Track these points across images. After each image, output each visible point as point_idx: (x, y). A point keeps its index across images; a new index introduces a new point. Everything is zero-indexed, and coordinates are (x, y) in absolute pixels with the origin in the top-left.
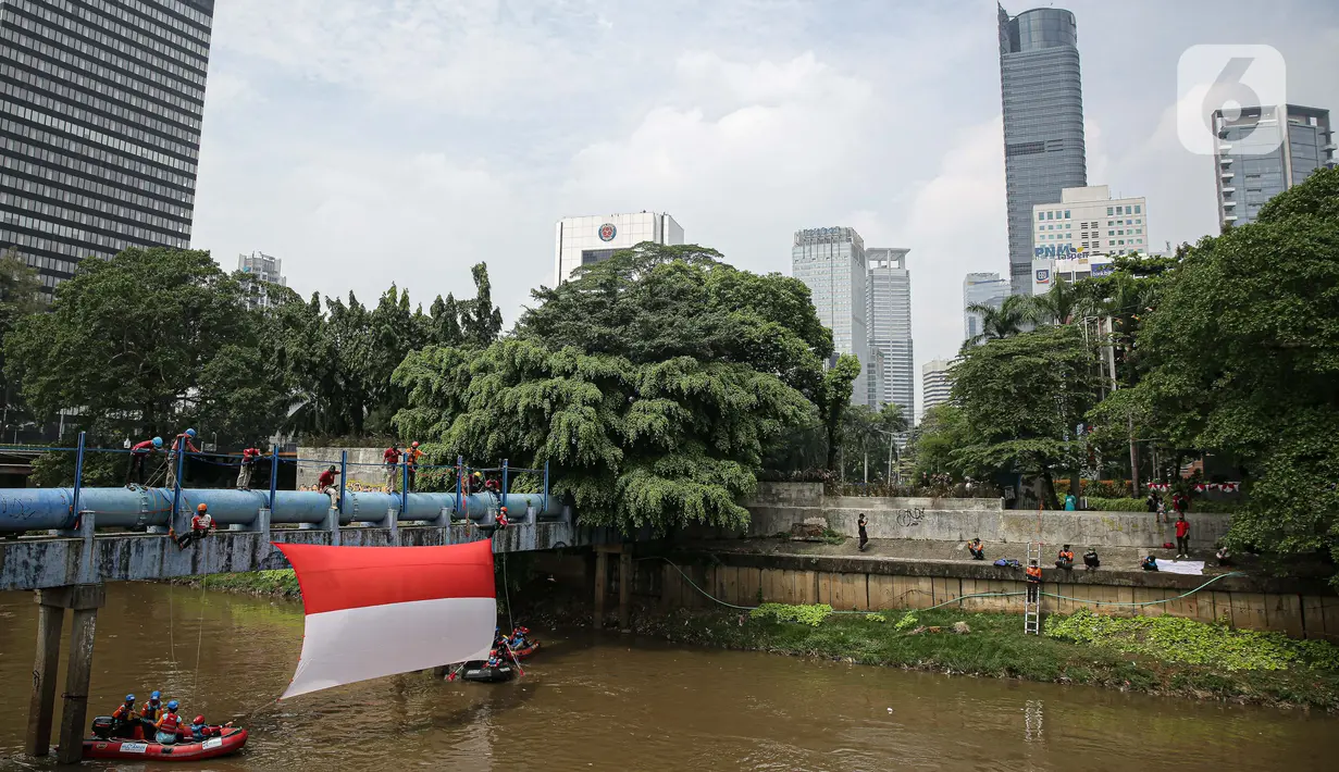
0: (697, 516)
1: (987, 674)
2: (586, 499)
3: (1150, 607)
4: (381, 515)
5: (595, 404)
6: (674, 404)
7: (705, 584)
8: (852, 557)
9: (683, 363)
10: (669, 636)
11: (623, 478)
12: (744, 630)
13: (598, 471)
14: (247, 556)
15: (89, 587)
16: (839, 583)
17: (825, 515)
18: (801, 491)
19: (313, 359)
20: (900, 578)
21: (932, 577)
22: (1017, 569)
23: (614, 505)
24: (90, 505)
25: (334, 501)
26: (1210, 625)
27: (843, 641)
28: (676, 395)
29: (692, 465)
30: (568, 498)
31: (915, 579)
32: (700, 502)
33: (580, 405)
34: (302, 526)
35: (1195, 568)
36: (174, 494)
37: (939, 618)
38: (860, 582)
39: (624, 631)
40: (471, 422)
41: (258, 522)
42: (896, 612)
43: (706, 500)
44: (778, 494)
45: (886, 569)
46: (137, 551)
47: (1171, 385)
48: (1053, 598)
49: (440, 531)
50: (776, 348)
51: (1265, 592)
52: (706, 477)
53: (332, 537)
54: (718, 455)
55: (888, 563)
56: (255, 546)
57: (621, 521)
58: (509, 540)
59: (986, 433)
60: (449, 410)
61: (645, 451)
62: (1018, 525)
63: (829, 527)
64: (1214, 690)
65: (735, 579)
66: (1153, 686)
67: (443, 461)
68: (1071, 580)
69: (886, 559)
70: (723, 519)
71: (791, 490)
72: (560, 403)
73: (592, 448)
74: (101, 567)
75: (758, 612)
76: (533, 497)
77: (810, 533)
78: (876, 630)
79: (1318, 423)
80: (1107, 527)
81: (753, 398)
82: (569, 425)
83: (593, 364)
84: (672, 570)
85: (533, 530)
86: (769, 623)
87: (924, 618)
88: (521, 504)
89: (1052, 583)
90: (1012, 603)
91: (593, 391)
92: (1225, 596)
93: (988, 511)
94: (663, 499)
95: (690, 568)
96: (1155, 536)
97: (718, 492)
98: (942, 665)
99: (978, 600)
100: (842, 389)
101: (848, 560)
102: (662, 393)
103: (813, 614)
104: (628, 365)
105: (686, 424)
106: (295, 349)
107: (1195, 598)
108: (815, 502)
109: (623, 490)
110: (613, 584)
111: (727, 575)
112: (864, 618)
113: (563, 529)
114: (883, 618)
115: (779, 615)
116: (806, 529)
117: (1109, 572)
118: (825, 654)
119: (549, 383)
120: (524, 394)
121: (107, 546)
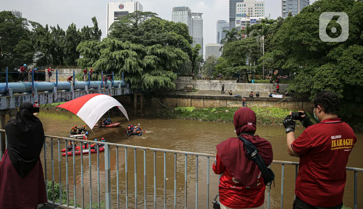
0: (162, 85)
2: (133, 81)
3: (270, 106)
4: (83, 87)
5: (135, 57)
6: (156, 57)
7: (162, 102)
8: (200, 95)
9: (158, 46)
10: (154, 116)
11: (143, 76)
12: (174, 113)
13: (136, 74)
14: (52, 99)
15: (13, 109)
16: (197, 101)
17: (192, 85)
18: (187, 79)
19: (49, 44)
20: (212, 100)
21: (220, 100)
22: (240, 97)
23: (141, 83)
24: (11, 87)
25: (72, 84)
26: (283, 109)
27: (198, 115)
28: (157, 54)
29: (160, 72)
30: (129, 82)
31: (215, 100)
32: (163, 82)
33: (132, 57)
34: (63, 91)
35: (280, 96)
36: (32, 83)
37: (221, 109)
38: (202, 101)
39: (142, 115)
40: (102, 62)
41: (54, 91)
42: (211, 108)
43: (165, 81)
44: (180, 79)
45: (209, 98)
46: (24, 99)
47: (278, 53)
48: (248, 104)
49: (98, 91)
50: (181, 41)
51: (295, 101)
52: (164, 75)
53: (72, 93)
54: (167, 70)
55: (209, 96)
56: (54, 96)
57: (142, 87)
58: (115, 93)
59: (232, 64)
60: (93, 58)
61: (149, 69)
62: (240, 87)
63: (194, 88)
65: (170, 101)
66: (271, 123)
68: (253, 100)
69: (209, 95)
70: (169, 86)
71: (184, 78)
72: (127, 56)
73: (135, 68)
74: (15, 104)
75: (176, 109)
76: (119, 81)
78: (206, 113)
79: (310, 63)
80: (261, 87)
81: (176, 55)
82: (130, 62)
83: (135, 46)
84: (154, 99)
85: (120, 90)
86: (180, 112)
87: (218, 109)
88: (117, 83)
89: (248, 100)
90: (239, 105)
91: (135, 53)
92: (287, 102)
93: (233, 83)
94: (154, 81)
95: (159, 98)
96: (272, 89)
97: (168, 79)
98: (223, 120)
99: (231, 105)
100: (197, 53)
101: (199, 96)
102: (153, 54)
103: (191, 109)
104: (143, 46)
105: (159, 62)
106: (43, 41)
107: (280, 103)
108: (190, 81)
109: (143, 79)
110: (138, 103)
111: (168, 100)
112: (203, 110)
113: (127, 90)
114: (208, 110)
115: (182, 109)
116: (188, 88)
117: (262, 98)
118: (194, 119)
119: (124, 51)
120: (117, 54)
121: (16, 98)
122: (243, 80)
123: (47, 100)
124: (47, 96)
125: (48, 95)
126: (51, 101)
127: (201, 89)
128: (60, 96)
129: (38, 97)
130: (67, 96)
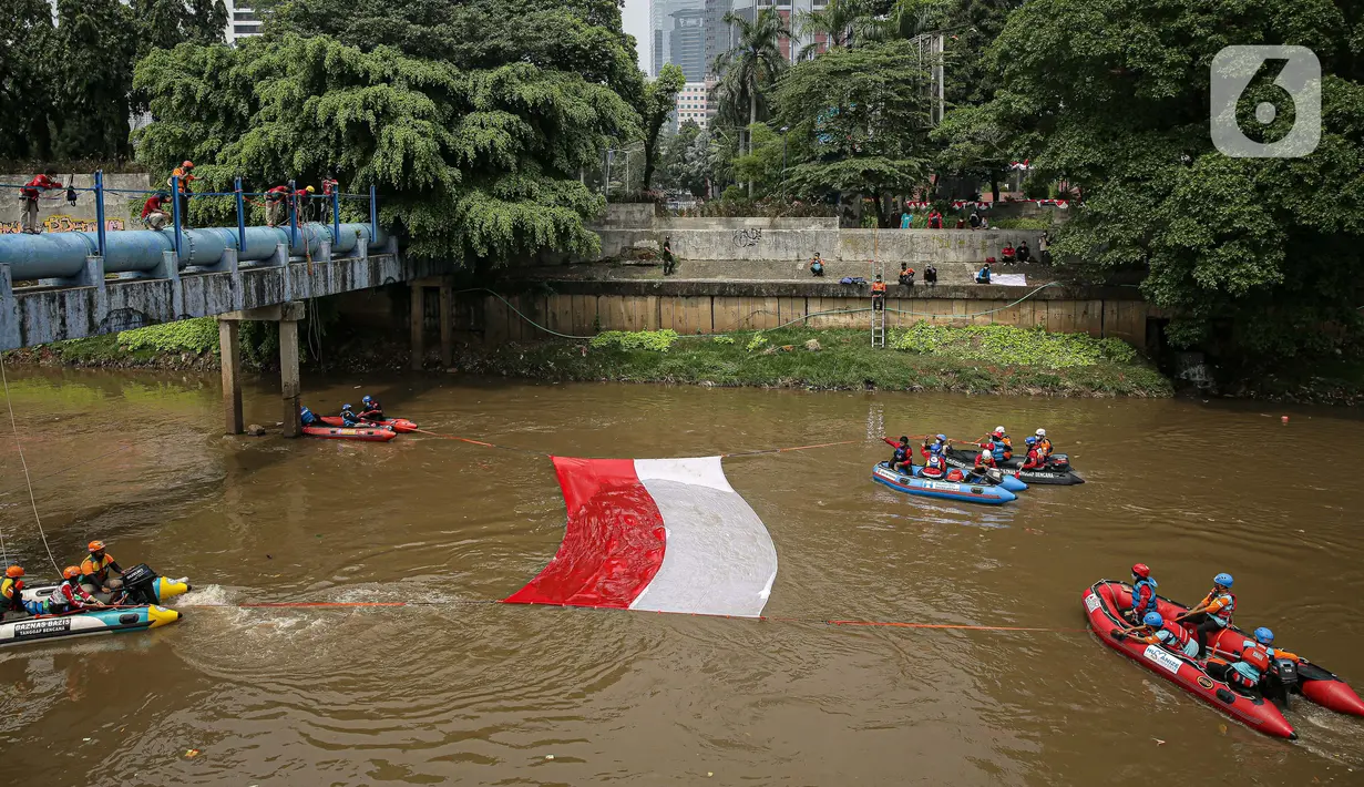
0: (547, 242)
1: (845, 388)
2: (420, 227)
3: (979, 318)
4: (217, 257)
5: (426, 116)
6: (514, 118)
7: (534, 315)
8: (695, 280)
9: (522, 70)
10: (504, 373)
11: (462, 203)
12: (589, 360)
13: (432, 196)
16: (682, 307)
17: (656, 237)
18: (631, 213)
20: (745, 300)
21: (778, 297)
22: (862, 288)
23: (452, 231)
26: (1030, 330)
28: (517, 107)
30: (398, 228)
31: (761, 301)
32: (550, 227)
33: (412, 118)
35: (1018, 281)
37: (786, 337)
38: (705, 305)
39: (449, 371)
40: (272, 138)
42: (743, 333)
43: (556, 225)
44: (605, 216)
45: (732, 290)
47: (1022, 105)
48: (894, 312)
49: (279, 271)
50: (605, 55)
51: (1076, 299)
52: (551, 198)
53: (173, 286)
54: (561, 175)
55: (734, 285)
56: (91, 304)
57: (458, 250)
58: (344, 278)
60: (219, 125)
61: (484, 170)
62: (854, 243)
64: (1043, 387)
65: (569, 309)
66: (993, 387)
67: (229, 186)
69: (733, 280)
70: (573, 244)
72: (386, 114)
73: (428, 168)
75: (598, 341)
76: (358, 226)
77: (641, 257)
78: (729, 352)
79: (1148, 147)
80: (937, 244)
81: (591, 111)
82: (405, 141)
83: (421, 69)
84: (496, 304)
85: (365, 265)
86: (615, 353)
87: (773, 338)
88: (350, 236)
89: (895, 298)
90: (855, 320)
91: (424, 102)
92: (1044, 305)
93: (826, 229)
94: (513, 224)
95: (517, 298)
96: (979, 251)
97: (568, 215)
98: (802, 381)
99: (823, 317)
100: (667, 102)
101: (692, 284)
102: (500, 104)
103: (661, 340)
104: (456, 71)
105: (525, 140)
107: (1019, 307)
108: (646, 223)
109: (463, 216)
111: (560, 305)
112: (712, 341)
113: (391, 262)
114: (731, 340)
115: (623, 342)
116: (638, 253)
117: (947, 287)
118: (681, 379)
119: (369, 91)
120: (341, 104)
122: (853, 217)
123: (63, 323)
124: (62, 305)
125: (62, 297)
126: (81, 325)
127: (692, 256)
128: (118, 301)
130: (152, 300)
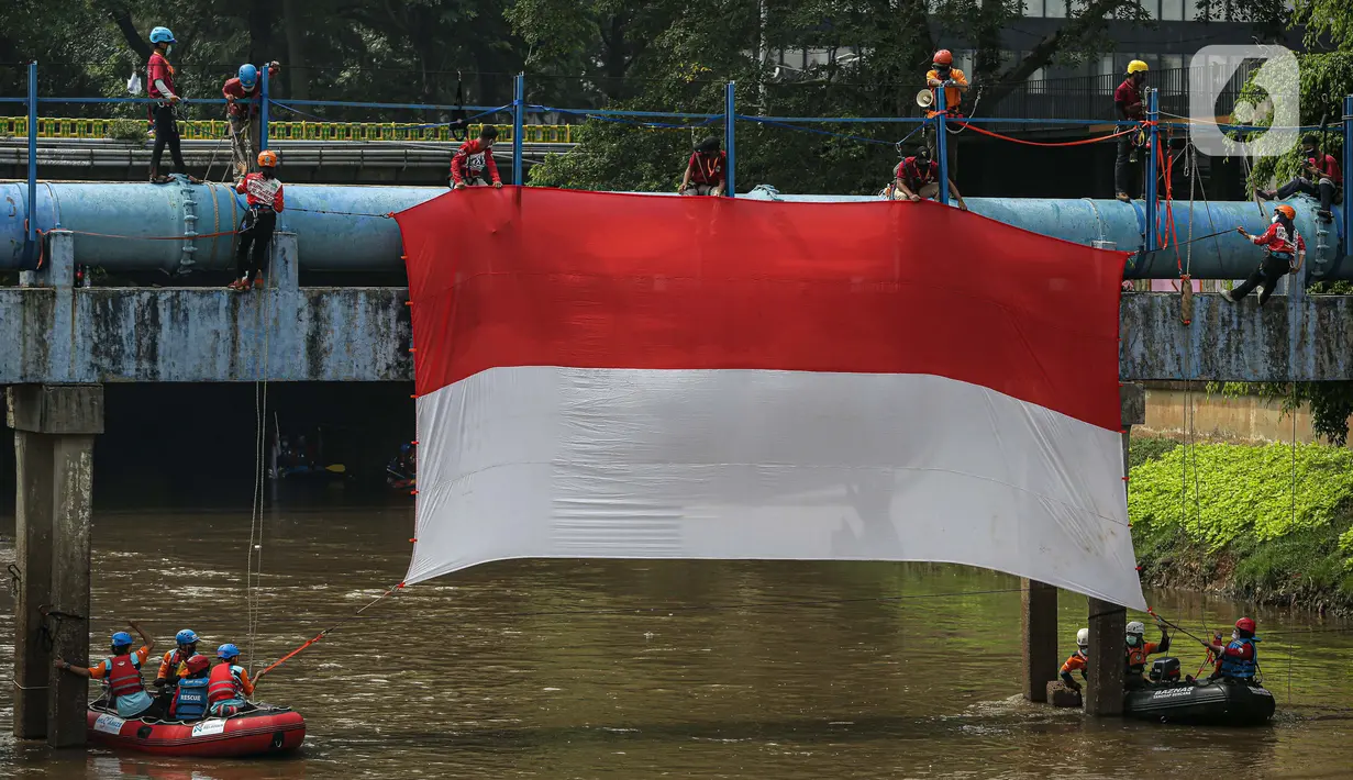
15: (69, 387)
46: (173, 318)
74: (95, 350)
121: (104, 307)
129: (305, 315)
